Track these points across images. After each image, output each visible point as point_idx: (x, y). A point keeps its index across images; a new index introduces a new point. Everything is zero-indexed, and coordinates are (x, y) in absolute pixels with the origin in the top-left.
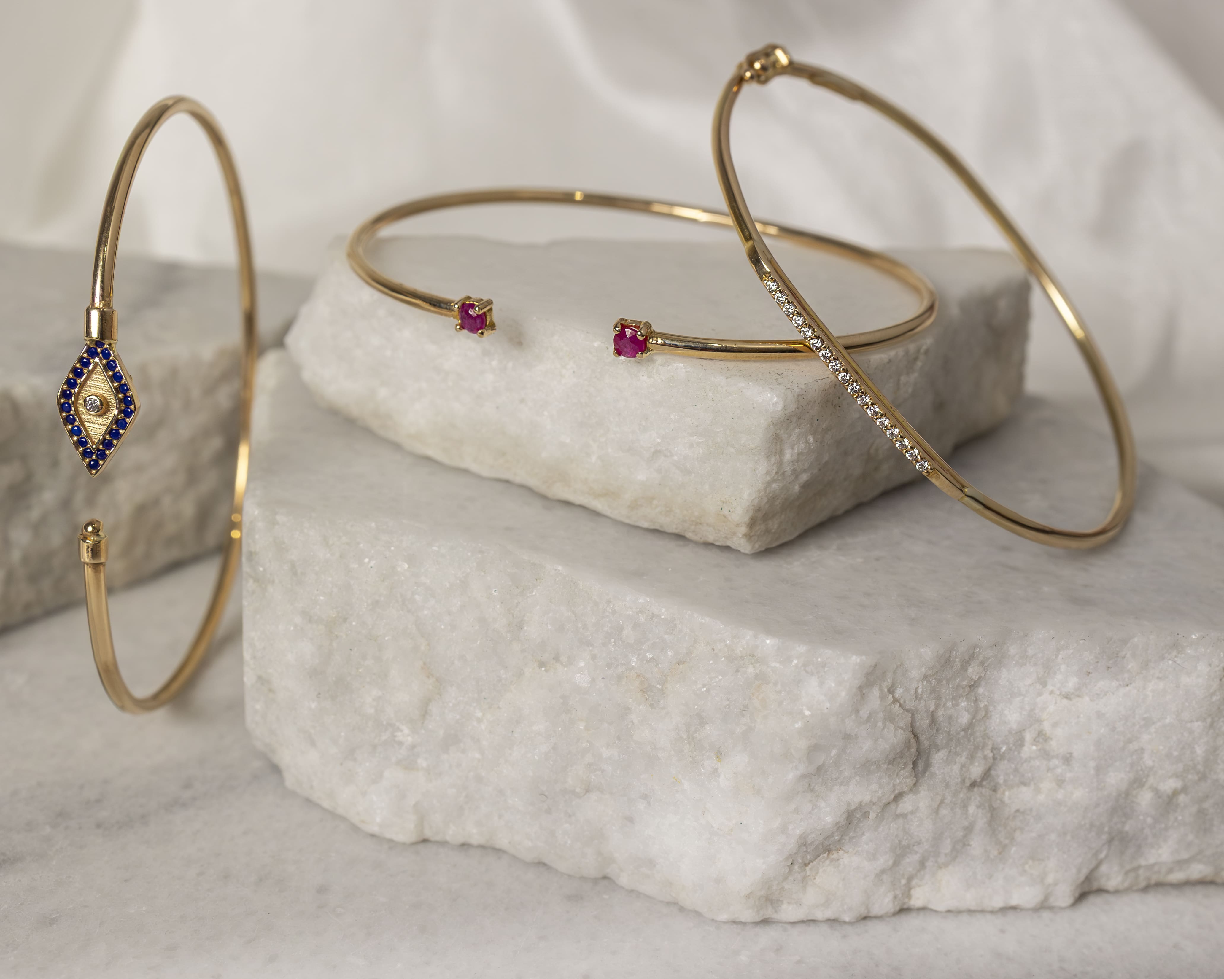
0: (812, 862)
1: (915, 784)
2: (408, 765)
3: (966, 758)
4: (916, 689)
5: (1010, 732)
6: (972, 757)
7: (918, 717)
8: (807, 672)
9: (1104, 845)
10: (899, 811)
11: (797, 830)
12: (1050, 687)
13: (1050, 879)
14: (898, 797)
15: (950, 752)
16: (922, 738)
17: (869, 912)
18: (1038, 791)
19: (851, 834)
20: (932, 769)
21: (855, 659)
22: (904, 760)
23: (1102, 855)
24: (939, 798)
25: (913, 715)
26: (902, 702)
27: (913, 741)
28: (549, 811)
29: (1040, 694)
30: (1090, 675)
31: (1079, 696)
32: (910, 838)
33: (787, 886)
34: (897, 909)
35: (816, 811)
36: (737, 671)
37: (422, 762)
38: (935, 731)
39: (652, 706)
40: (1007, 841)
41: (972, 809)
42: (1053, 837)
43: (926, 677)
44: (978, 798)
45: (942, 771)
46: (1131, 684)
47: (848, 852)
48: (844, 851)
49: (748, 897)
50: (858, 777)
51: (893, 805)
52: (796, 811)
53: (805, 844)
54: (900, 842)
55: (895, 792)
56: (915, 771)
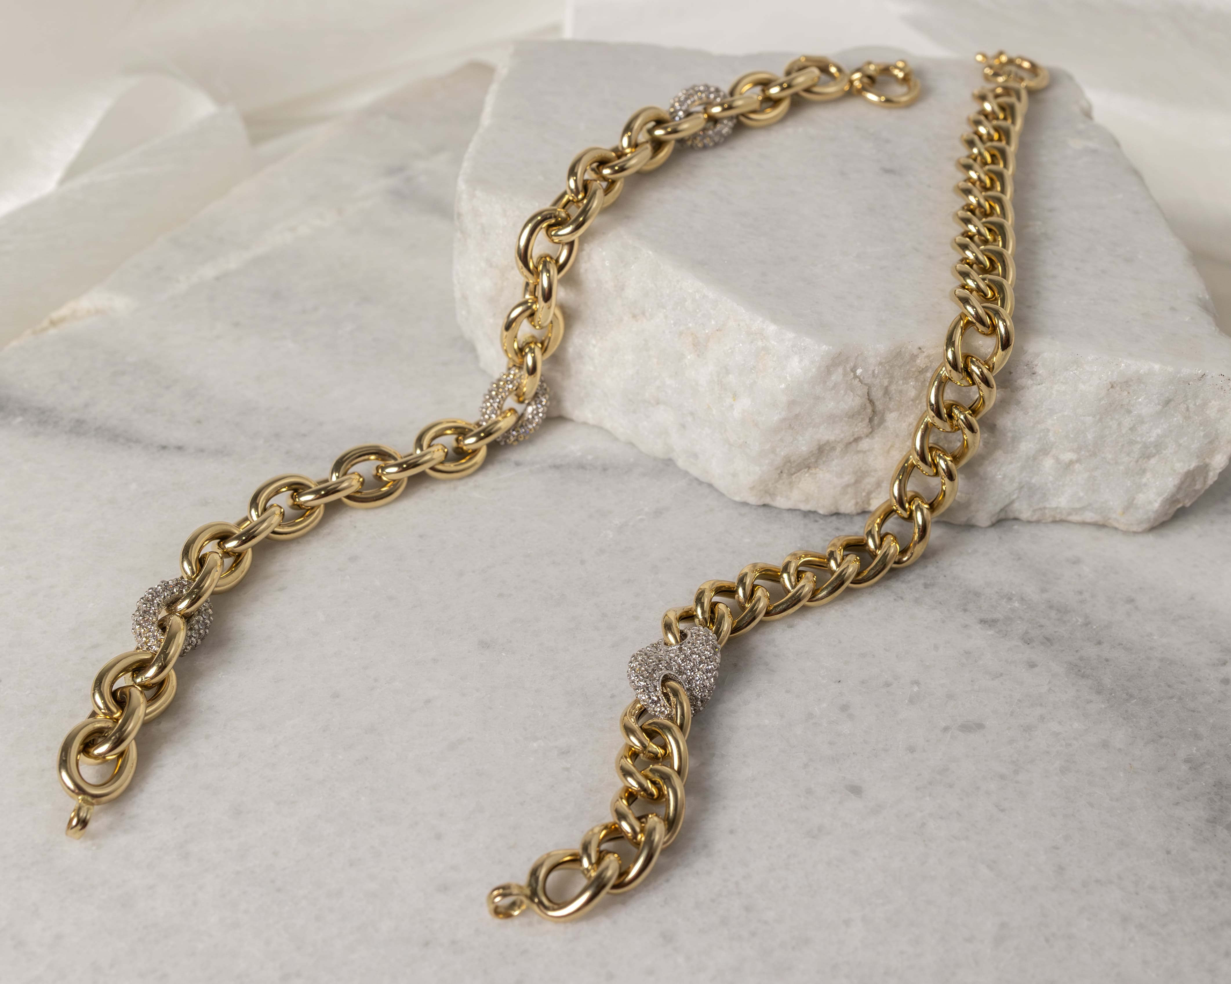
0: (796, 473)
1: (871, 433)
4: (873, 371)
7: (874, 389)
8: (793, 351)
10: (859, 449)
11: (783, 452)
13: (972, 507)
14: (857, 440)
15: (901, 413)
16: (877, 403)
17: (838, 510)
19: (823, 459)
20: (886, 424)
21: (824, 347)
22: (862, 416)
23: (1015, 497)
25: (869, 387)
26: (861, 378)
27: (868, 405)
28: (634, 412)
32: (867, 466)
33: (779, 486)
34: (859, 511)
35: (796, 442)
36: (752, 342)
38: (888, 399)
39: (698, 356)
43: (880, 364)
46: (1042, 384)
47: (822, 470)
48: (820, 469)
49: (752, 488)
50: (825, 424)
51: (854, 444)
52: (782, 440)
53: (790, 461)
54: (860, 468)
55: (855, 436)
56: (871, 424)
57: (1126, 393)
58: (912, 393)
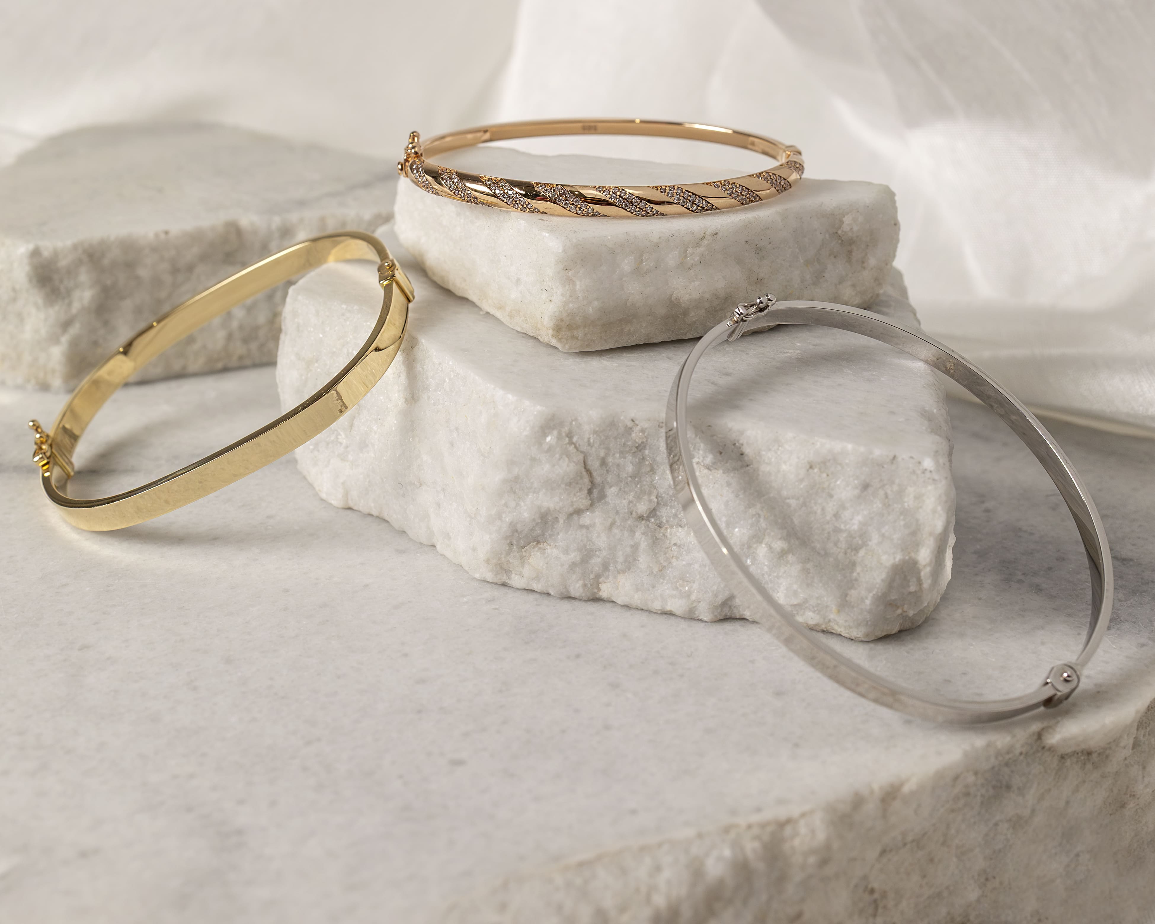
0: (526, 546)
1: (591, 506)
2: (343, 458)
3: (634, 497)
4: (589, 439)
6: (639, 498)
7: (590, 459)
8: (514, 414)
10: (581, 523)
11: (508, 518)
12: (697, 459)
13: (693, 597)
14: (578, 512)
15: (620, 489)
16: (595, 474)
17: (568, 592)
19: (549, 532)
20: (607, 499)
21: (539, 408)
22: (579, 486)
24: (610, 520)
25: (585, 455)
26: (577, 445)
27: (584, 473)
28: (404, 496)
31: (715, 469)
32: (591, 544)
33: (511, 561)
34: (590, 596)
35: (518, 507)
37: (350, 457)
38: (605, 472)
40: (665, 564)
41: (638, 535)
42: (696, 566)
43: (595, 432)
44: (643, 528)
45: (614, 502)
47: (550, 545)
48: (548, 544)
49: (488, 561)
50: (544, 490)
51: (575, 517)
52: (506, 505)
53: (517, 531)
54: (585, 546)
55: (574, 507)
56: (590, 496)
57: (824, 475)
58: (630, 468)
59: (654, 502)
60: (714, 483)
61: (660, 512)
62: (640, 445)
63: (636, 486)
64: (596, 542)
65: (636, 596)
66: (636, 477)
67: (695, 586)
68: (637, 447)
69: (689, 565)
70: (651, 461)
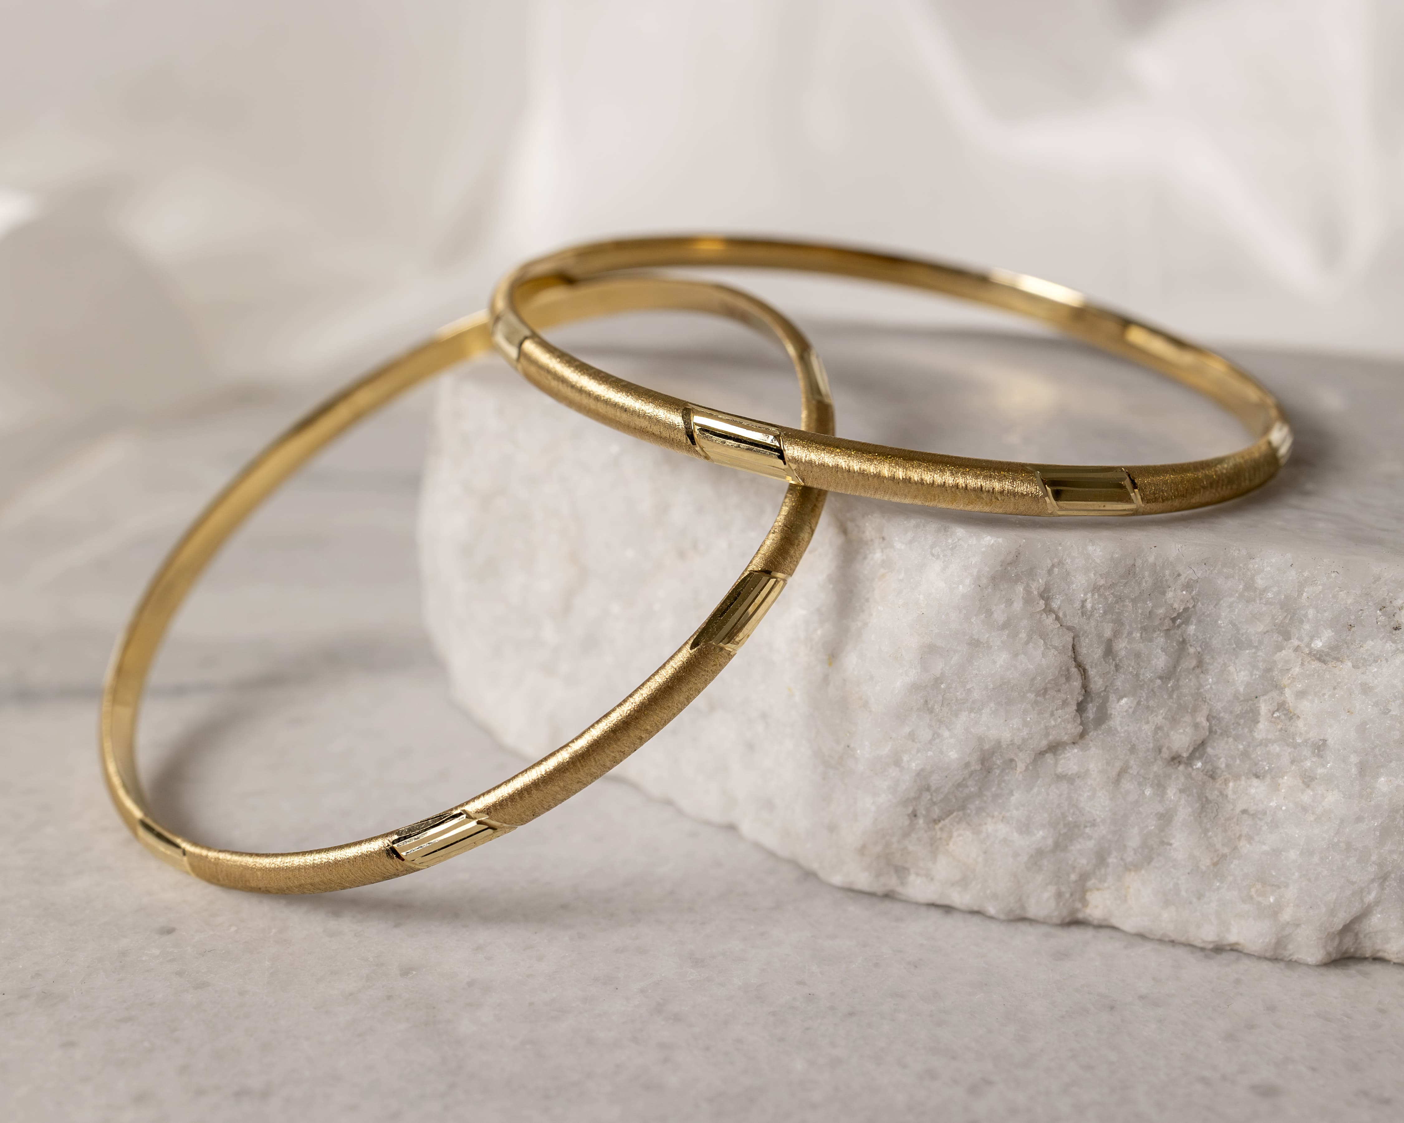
0: (943, 820)
1: (1082, 736)
2: (550, 669)
3: (1165, 718)
4: (1084, 602)
5: (1236, 697)
6: (1174, 721)
7: (1085, 641)
8: (933, 555)
9: (1373, 881)
10: (1059, 770)
11: (914, 763)
12: (1295, 642)
13: (1286, 916)
14: (1055, 748)
15: (1139, 703)
16: (1092, 672)
17: (1023, 907)
18: (1275, 787)
19: (994, 789)
20: (1111, 723)
22: (1062, 696)
23: (1371, 897)
24: (1118, 765)
25: (1075, 635)
26: (1061, 615)
27: (1074, 670)
29: (1279, 648)
30: (1353, 629)
31: (1337, 659)
32: (1078, 812)
33: (911, 848)
34: (1064, 917)
35: (937, 741)
37: (563, 667)
38: (1113, 667)
40: (1226, 850)
41: (1171, 793)
42: (1293, 854)
43: (1096, 589)
44: (1182, 779)
45: (1126, 728)
47: (993, 817)
48: (988, 813)
49: (862, 850)
50: (992, 705)
51: (1049, 758)
52: (912, 736)
53: (928, 789)
54: (1064, 816)
55: (1051, 737)
56: (1081, 717)
58: (1160, 661)
59: (1204, 728)
60: (1335, 688)
61: (1213, 748)
62: (1179, 616)
63: (1170, 697)
64: (1087, 809)
65: (1165, 915)
66: (1170, 679)
67: (1291, 893)
68: (1174, 620)
69: (1276, 852)
70: (1201, 646)
